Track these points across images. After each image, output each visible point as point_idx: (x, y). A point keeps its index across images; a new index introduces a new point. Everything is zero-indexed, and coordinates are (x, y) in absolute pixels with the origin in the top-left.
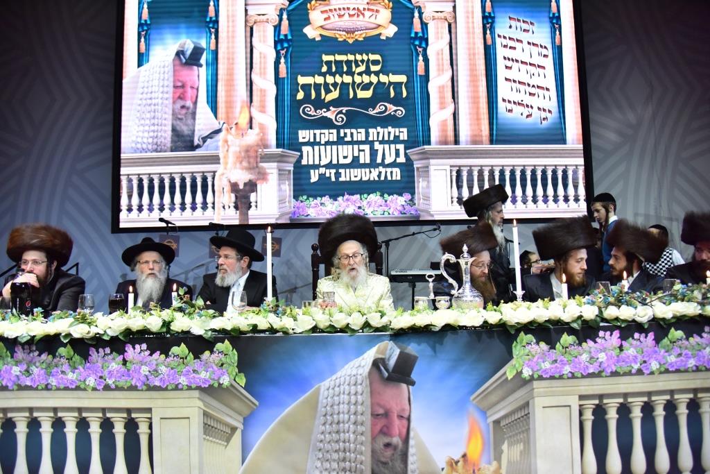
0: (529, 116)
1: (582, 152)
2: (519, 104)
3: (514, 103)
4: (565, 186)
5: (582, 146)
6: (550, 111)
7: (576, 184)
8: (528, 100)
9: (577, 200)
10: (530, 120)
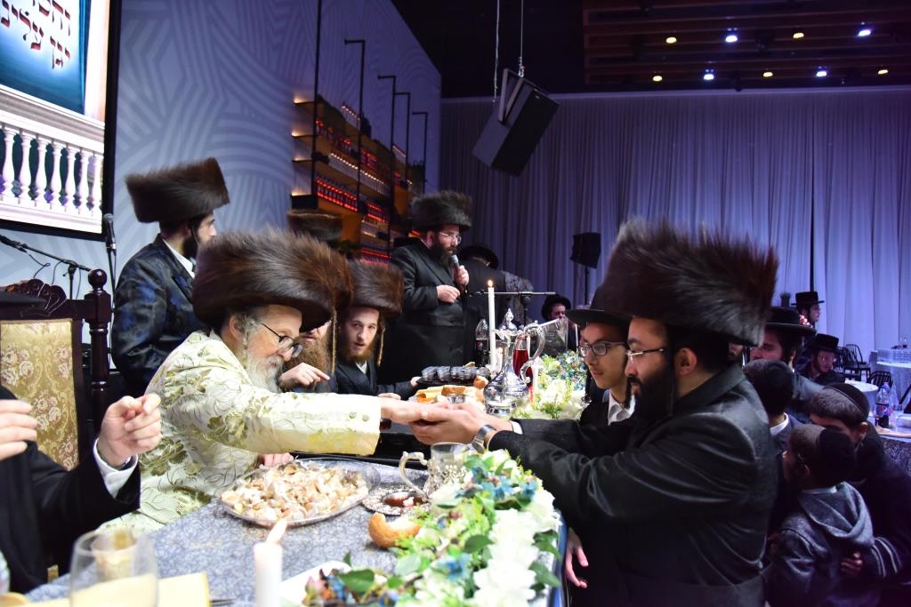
0: (36, 45)
1: (103, 133)
2: (22, 17)
3: (14, 11)
4: (78, 180)
5: (104, 124)
6: (67, 52)
7: (91, 181)
8: (36, 16)
9: (90, 205)
10: (35, 51)
